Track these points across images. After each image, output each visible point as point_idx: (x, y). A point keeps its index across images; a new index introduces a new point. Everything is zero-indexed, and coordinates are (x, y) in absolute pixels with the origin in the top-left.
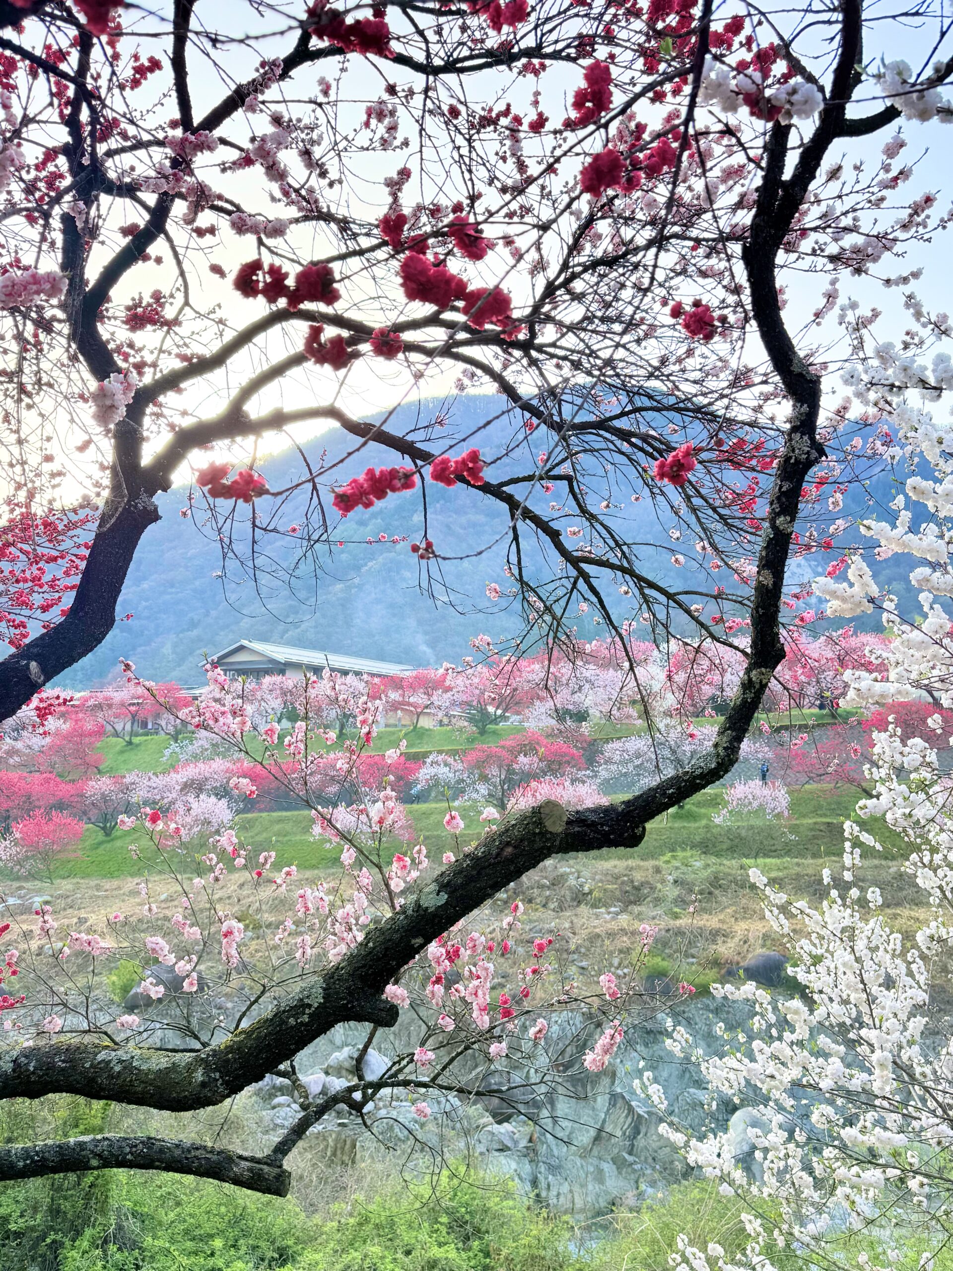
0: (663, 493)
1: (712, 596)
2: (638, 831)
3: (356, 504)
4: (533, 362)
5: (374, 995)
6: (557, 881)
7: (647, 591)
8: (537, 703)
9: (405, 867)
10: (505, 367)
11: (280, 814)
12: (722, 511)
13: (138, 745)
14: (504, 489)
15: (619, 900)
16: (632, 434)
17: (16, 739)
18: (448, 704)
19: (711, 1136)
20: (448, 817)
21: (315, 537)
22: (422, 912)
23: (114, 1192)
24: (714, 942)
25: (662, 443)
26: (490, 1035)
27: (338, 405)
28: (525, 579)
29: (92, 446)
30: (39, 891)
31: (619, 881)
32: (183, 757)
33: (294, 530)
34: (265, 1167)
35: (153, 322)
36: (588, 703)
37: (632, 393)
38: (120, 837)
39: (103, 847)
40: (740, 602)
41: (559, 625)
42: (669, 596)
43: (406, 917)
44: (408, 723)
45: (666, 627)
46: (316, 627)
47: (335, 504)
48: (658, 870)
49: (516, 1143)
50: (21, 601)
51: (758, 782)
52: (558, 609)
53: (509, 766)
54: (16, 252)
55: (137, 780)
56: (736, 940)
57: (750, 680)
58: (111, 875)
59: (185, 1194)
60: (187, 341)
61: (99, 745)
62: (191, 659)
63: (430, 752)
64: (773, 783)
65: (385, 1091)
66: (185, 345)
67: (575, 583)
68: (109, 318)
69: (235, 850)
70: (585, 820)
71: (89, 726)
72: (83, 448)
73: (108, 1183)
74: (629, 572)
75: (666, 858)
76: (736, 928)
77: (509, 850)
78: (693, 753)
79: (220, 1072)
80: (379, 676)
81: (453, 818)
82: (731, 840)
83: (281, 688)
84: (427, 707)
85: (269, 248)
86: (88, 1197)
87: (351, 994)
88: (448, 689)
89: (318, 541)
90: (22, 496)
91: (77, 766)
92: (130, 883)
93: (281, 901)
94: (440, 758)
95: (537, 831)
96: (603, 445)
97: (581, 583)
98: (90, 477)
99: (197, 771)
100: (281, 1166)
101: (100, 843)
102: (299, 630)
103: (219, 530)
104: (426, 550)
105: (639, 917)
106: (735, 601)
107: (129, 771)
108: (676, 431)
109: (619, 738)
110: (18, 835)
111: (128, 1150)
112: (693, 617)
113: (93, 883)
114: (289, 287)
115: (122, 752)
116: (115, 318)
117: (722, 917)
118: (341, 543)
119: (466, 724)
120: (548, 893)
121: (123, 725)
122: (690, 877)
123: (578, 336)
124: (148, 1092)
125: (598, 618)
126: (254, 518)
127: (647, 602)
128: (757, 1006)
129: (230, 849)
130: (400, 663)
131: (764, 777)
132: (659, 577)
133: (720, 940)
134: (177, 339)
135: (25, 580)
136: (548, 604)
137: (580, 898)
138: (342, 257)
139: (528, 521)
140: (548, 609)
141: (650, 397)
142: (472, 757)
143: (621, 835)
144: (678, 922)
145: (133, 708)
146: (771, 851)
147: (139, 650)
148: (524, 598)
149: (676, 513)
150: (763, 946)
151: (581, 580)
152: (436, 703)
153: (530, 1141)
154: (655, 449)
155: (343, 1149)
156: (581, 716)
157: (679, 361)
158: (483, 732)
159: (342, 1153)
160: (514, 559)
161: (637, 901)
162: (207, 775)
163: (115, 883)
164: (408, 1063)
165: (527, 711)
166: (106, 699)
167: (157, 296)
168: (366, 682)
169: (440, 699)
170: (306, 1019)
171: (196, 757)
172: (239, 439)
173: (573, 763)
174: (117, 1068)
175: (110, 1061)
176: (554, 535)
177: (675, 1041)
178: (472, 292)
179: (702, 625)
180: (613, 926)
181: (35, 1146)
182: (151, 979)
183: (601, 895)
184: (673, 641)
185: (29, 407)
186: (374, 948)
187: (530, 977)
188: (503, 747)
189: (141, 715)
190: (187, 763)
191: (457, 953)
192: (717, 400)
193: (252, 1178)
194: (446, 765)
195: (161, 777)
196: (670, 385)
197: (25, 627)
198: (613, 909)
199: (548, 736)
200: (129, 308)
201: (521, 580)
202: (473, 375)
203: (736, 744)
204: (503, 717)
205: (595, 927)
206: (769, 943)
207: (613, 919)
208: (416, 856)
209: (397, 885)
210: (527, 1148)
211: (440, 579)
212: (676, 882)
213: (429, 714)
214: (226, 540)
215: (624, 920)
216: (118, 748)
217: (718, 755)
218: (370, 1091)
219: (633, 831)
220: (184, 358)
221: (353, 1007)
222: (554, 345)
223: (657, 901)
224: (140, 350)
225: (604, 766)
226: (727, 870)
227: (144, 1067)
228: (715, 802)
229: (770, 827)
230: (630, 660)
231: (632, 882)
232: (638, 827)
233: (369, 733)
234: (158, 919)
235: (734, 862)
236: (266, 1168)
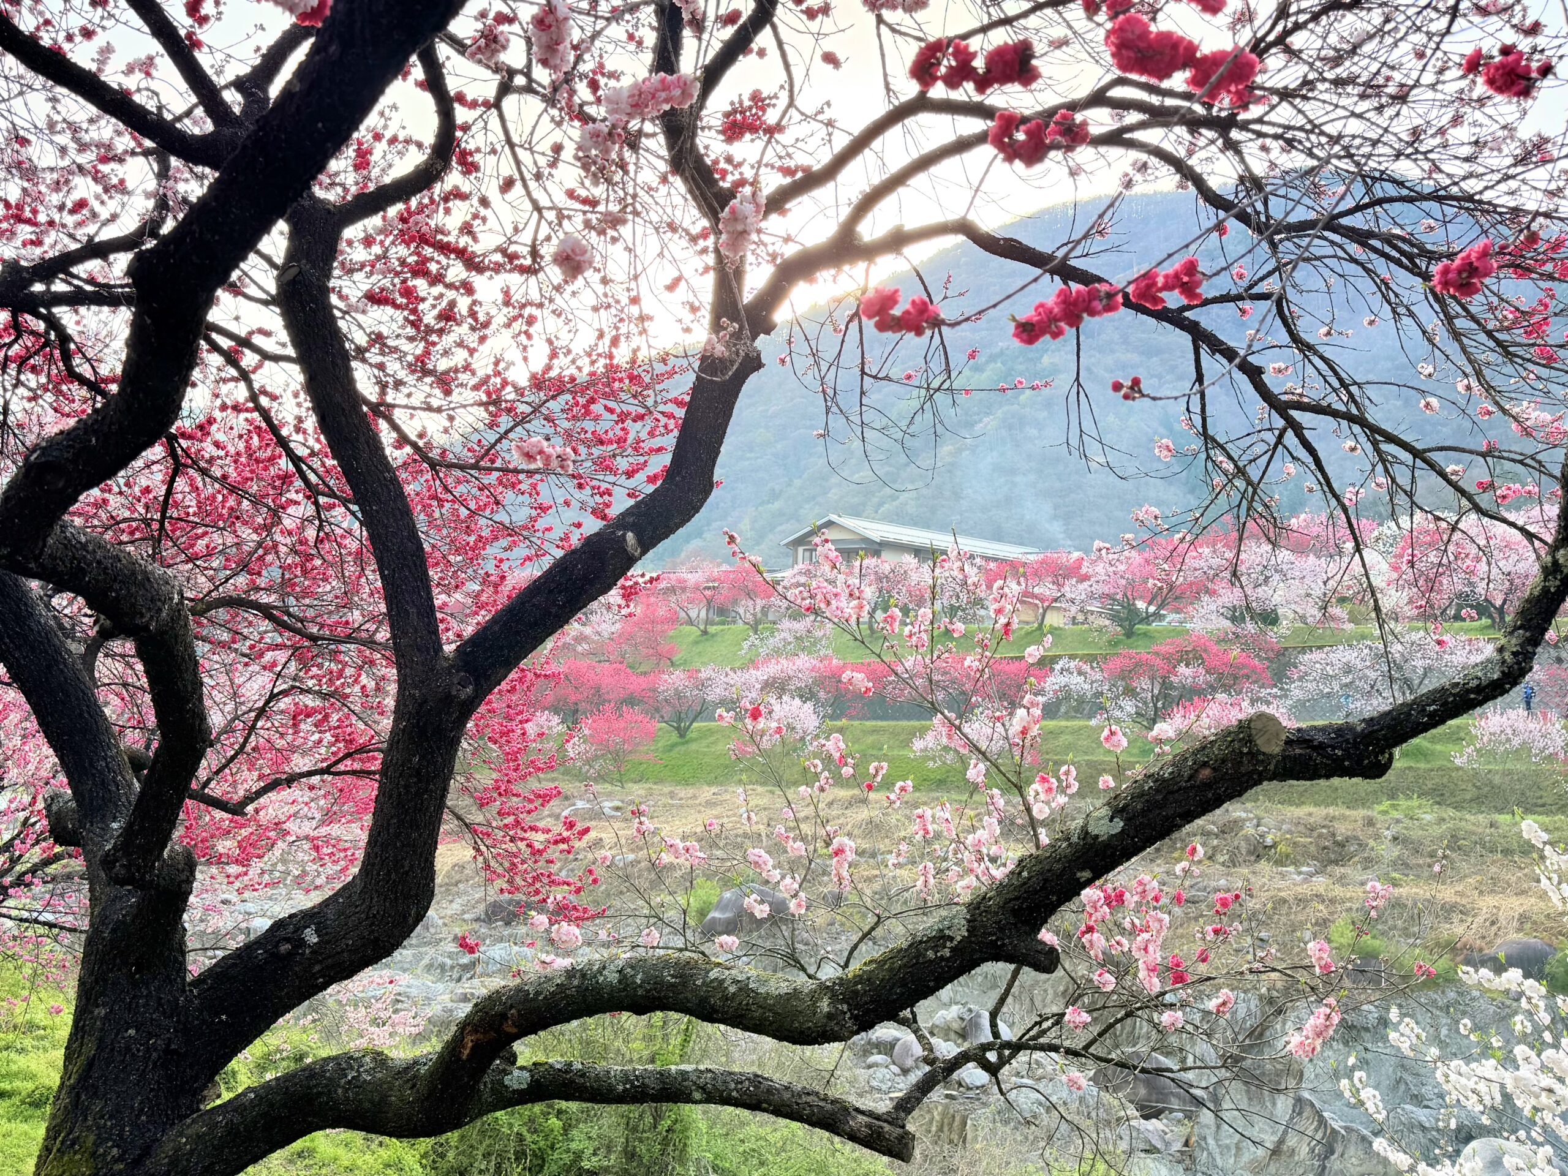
0: (1411, 314)
1: (1479, 454)
2: (1383, 759)
3: (1042, 333)
4: (1232, 146)
5: (1028, 934)
6: (1230, 828)
7: (1385, 447)
8: (1206, 598)
9: (1050, 789)
10: (1190, 153)
11: (874, 723)
12: (1499, 336)
13: (713, 636)
14: (1187, 314)
15: (1314, 858)
16: (1370, 234)
17: (584, 625)
18: (1083, 596)
19: (1447, 1162)
20: (1106, 732)
21: (935, 384)
22: (1089, 840)
23: (693, 1142)
24: (1448, 920)
25: (1413, 245)
26: (1157, 1003)
27: (971, 217)
28: (1211, 432)
29: (683, 283)
30: (610, 795)
31: (1315, 834)
32: (763, 651)
33: (909, 377)
34: (885, 1125)
35: (753, 129)
36: (1277, 599)
37: (1369, 179)
38: (696, 740)
39: (677, 749)
40: (1521, 462)
41: (1255, 492)
42: (1416, 453)
43: (1070, 845)
44: (1032, 619)
45: (1410, 495)
46: (918, 499)
47: (1016, 335)
48: (1370, 822)
49: (1168, 1144)
50: (604, 465)
51: (1522, 712)
52: (1254, 473)
53: (1164, 678)
54: (601, 56)
55: (714, 675)
56: (1479, 920)
57: (1555, 562)
58: (686, 782)
59: (770, 1153)
60: (791, 150)
61: (671, 633)
62: (771, 536)
63: (1060, 657)
64: (1545, 715)
65: (1023, 1057)
66: (789, 155)
67: (1281, 437)
68: (703, 129)
69: (842, 757)
70: (1311, 741)
71: (661, 612)
72: (671, 287)
73: (686, 1129)
74: (1362, 422)
75: (1382, 808)
76: (1481, 904)
77: (1206, 773)
78: (1428, 670)
79: (849, 1004)
80: (996, 560)
81: (1112, 733)
82: (1478, 788)
83: (876, 573)
84: (1056, 600)
85: (889, 26)
86: (665, 1142)
87: (1001, 929)
88: (1085, 578)
89: (939, 389)
90: (604, 346)
91: (648, 657)
92: (707, 792)
93: (877, 826)
94: (1072, 664)
95: (1245, 750)
96: (1329, 251)
97: (1290, 438)
98: (680, 321)
99: (779, 667)
100: (903, 1127)
101: (674, 745)
102: (897, 503)
103: (822, 378)
104: (1132, 388)
105: (1342, 880)
106: (1513, 460)
107: (704, 664)
108: (1432, 228)
109: (1320, 648)
110: (587, 732)
111: (733, 1086)
112: (1449, 482)
113: (667, 789)
114: (975, 69)
115: (696, 643)
116: (710, 128)
117: (1460, 888)
118: (967, 391)
119: (1107, 622)
120: (1215, 842)
121: (697, 612)
122: (1416, 834)
123: (1295, 107)
124: (766, 1019)
125: (1311, 482)
126: (863, 363)
127: (1383, 461)
128: (1524, 1000)
129: (837, 755)
130: (1022, 544)
131: (1528, 706)
132: (1403, 427)
133: (1456, 918)
134: (779, 148)
135: (610, 442)
136: (1241, 464)
137: (1260, 851)
138: (984, 29)
139: (1218, 356)
140: (1241, 471)
141: (1400, 184)
142: (1116, 664)
143: (1359, 762)
144: (1397, 891)
145: (708, 593)
146: (1536, 805)
147: (715, 525)
148: (1208, 457)
149: (1430, 341)
150: (1519, 930)
151: (1290, 433)
152: (1069, 595)
153: (1186, 1144)
154: (1402, 252)
155: (951, 1125)
156: (1270, 618)
157: (1441, 131)
158: (1129, 634)
159: (950, 1130)
160: (1196, 408)
161: (1340, 860)
162: (791, 673)
163: (691, 791)
164: (1053, 1025)
165: (1190, 608)
166: (679, 581)
167: (756, 97)
168: (979, 568)
169: (1074, 590)
170: (947, 953)
171: (777, 652)
172: (846, 268)
173: (1254, 678)
174: (732, 989)
175: (724, 980)
176: (1254, 374)
177: (1402, 1035)
178: (1205, 58)
179: (1463, 492)
180: (1304, 890)
181: (635, 1070)
182: (754, 896)
183: (1289, 850)
184: (1418, 515)
185: (614, 240)
186: (1029, 879)
187: (1210, 937)
188: (1157, 654)
189: (719, 600)
190: (768, 658)
191: (1120, 898)
192: (1499, 182)
193: (871, 1135)
194: (1080, 673)
195: (739, 673)
196: (1426, 165)
197: (610, 495)
198: (1304, 869)
199: (1219, 641)
200: (727, 115)
201: (1205, 434)
202: (1144, 167)
203: (1530, 649)
204: (1157, 616)
205: (1279, 890)
206: (1528, 926)
207: (1305, 881)
208: (1063, 778)
209: (1040, 811)
210: (1182, 1152)
211: (1095, 434)
212: (1395, 839)
213: (1058, 609)
214: (830, 392)
215: (1320, 884)
216: (692, 638)
217: (1504, 662)
218: (1007, 1052)
219: (1376, 757)
220: (787, 171)
221: (1004, 945)
222: (1260, 121)
223: (1368, 863)
224: (740, 165)
225: (1298, 683)
226: (1470, 827)
227: (762, 990)
228: (1456, 738)
229: (1537, 774)
230: (1355, 539)
231: (1334, 835)
232: (1383, 753)
233: (1008, 624)
234: (737, 836)
235: (1480, 817)
236: (887, 1127)
